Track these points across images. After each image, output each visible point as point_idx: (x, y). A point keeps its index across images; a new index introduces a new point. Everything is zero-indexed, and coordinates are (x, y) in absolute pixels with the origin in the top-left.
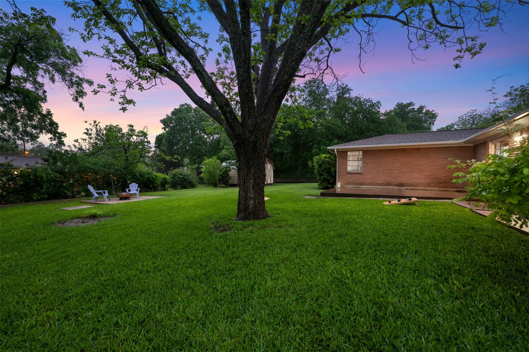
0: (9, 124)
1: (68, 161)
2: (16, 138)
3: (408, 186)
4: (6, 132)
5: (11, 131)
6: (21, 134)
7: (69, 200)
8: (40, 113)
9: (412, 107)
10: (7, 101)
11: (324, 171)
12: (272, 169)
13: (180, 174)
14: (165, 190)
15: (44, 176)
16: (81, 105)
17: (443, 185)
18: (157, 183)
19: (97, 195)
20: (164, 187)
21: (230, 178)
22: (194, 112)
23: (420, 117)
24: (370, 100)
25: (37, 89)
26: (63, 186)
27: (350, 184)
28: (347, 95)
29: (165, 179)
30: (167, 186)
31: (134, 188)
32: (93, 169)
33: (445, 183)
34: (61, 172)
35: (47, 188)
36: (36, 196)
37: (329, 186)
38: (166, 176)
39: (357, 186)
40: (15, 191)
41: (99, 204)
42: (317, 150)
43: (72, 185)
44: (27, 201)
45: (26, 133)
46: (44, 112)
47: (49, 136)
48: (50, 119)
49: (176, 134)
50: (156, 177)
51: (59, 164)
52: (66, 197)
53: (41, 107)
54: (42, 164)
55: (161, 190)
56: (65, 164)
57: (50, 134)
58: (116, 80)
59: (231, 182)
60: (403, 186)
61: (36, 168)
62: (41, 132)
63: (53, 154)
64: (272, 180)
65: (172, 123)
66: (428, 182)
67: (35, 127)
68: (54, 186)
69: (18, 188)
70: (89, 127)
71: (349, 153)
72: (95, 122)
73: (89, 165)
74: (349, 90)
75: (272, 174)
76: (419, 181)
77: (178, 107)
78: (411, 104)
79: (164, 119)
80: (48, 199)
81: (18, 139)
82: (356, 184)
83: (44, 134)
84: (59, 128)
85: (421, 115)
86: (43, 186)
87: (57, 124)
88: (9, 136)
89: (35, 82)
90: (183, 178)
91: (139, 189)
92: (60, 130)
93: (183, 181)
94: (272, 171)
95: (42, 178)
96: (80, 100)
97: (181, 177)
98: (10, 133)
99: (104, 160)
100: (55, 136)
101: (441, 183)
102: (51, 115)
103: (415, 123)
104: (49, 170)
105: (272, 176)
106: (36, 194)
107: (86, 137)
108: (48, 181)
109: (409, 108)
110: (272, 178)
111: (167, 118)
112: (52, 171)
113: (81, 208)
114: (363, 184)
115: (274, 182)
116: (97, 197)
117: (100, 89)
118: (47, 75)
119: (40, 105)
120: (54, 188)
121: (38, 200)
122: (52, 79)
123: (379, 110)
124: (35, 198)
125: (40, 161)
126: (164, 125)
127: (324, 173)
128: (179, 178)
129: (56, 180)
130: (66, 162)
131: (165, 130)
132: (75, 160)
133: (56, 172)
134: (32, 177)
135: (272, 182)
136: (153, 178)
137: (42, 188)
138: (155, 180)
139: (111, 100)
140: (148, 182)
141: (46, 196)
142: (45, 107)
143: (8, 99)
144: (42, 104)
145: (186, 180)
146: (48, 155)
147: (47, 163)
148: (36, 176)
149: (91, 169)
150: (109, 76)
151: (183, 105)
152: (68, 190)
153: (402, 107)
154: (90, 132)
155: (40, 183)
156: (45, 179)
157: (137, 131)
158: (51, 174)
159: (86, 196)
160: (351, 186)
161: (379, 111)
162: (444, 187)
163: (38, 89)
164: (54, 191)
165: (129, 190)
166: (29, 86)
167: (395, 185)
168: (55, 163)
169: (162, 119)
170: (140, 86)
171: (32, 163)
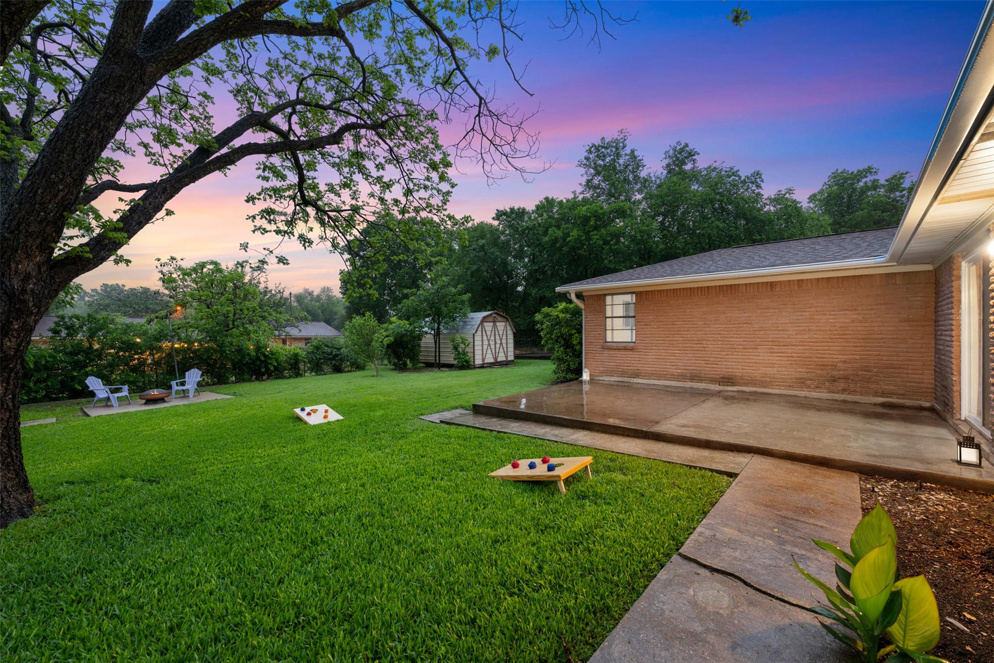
3: (746, 384)
9: (869, 178)
11: (557, 341)
12: (510, 333)
13: (327, 346)
14: (298, 375)
17: (841, 385)
20: (298, 370)
21: (420, 351)
23: (894, 200)
24: (735, 169)
27: (611, 373)
28: (688, 167)
29: (295, 356)
30: (302, 368)
31: (193, 378)
33: (846, 378)
37: (569, 375)
38: (297, 351)
39: (626, 379)
55: (289, 377)
60: (733, 384)
64: (511, 354)
66: (798, 375)
71: (609, 299)
74: (691, 154)
75: (511, 341)
76: (772, 371)
78: (869, 171)
82: (623, 374)
85: (898, 194)
90: (332, 353)
93: (330, 359)
94: (511, 337)
97: (329, 351)
101: (834, 380)
103: (879, 213)
105: (509, 346)
109: (864, 180)
110: (511, 350)
114: (637, 375)
123: (760, 190)
128: (324, 352)
140: (258, 363)
145: (335, 356)
153: (846, 179)
160: (612, 379)
161: (759, 194)
162: (844, 391)
165: (180, 384)
167: (712, 381)
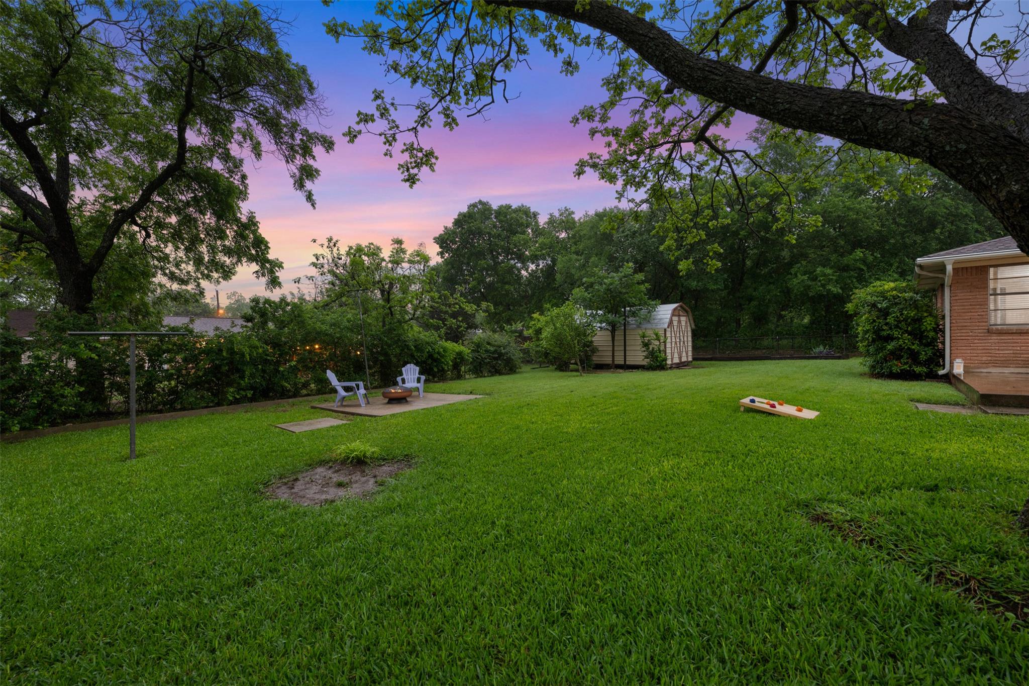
0: (188, 250)
1: (286, 319)
2: (200, 276)
4: (183, 265)
5: (191, 263)
6: (207, 268)
7: (290, 400)
8: (238, 220)
10: (180, 201)
11: (897, 326)
12: (689, 329)
13: (489, 343)
14: (459, 377)
15: (246, 350)
16: (309, 197)
18: (448, 363)
19: (343, 393)
20: (459, 371)
21: (595, 350)
22: (496, 217)
25: (231, 172)
26: (279, 371)
27: (1005, 363)
29: (460, 354)
30: (463, 368)
31: (411, 375)
32: (330, 335)
34: (276, 344)
35: (252, 376)
36: (233, 393)
37: (918, 369)
38: (462, 348)
40: (197, 384)
41: (353, 414)
42: (806, 277)
43: (294, 370)
44: (219, 404)
45: (216, 265)
46: (244, 219)
47: (255, 267)
48: (255, 232)
49: (463, 263)
50: (445, 350)
51: (271, 325)
52: (284, 394)
53: (239, 208)
54: (242, 327)
55: (452, 379)
56: (281, 324)
57: (254, 264)
58: (393, 104)
59: (596, 359)
61: (232, 336)
62: (239, 261)
63: (261, 305)
64: (690, 354)
65: (454, 243)
67: (228, 252)
68: (264, 371)
69: (201, 377)
70: (320, 251)
71: (995, 272)
72: (330, 240)
73: (324, 327)
75: (690, 339)
77: (465, 210)
79: (441, 235)
80: (253, 400)
81: (203, 278)
82: (1027, 363)
83: (245, 264)
84: (270, 251)
86: (244, 371)
87: (267, 243)
88: (188, 273)
89: (226, 157)
90: (495, 351)
91: (423, 378)
92: (271, 256)
93: (495, 359)
94: (690, 334)
95: (243, 355)
96: (308, 185)
97: (492, 349)
98: (191, 268)
99: (350, 316)
100: (263, 267)
102: (255, 224)
104: (255, 341)
105: (690, 344)
106: (232, 390)
107: (313, 272)
108: (253, 362)
110: (690, 349)
111: (446, 234)
112: (259, 340)
113: (319, 426)
115: (694, 359)
116: (344, 398)
117: (362, 126)
118: (249, 141)
119: (237, 205)
120: (263, 377)
121: (236, 402)
122: (257, 150)
124: (231, 398)
125: (241, 322)
126: (441, 247)
127: (896, 334)
128: (487, 351)
129: (266, 359)
130: (282, 322)
131: (442, 257)
132: (299, 316)
133: (266, 343)
134: (224, 354)
135: (690, 359)
136: (439, 353)
137: (242, 377)
138: (443, 356)
139: (386, 155)
140: (430, 361)
141: (250, 394)
142: (244, 208)
143: (184, 198)
144: (241, 204)
145: (501, 355)
146: (252, 308)
147: (250, 324)
148: (231, 351)
149: (327, 335)
150: (378, 96)
151: (474, 206)
152: (286, 380)
154: (321, 260)
155: (239, 367)
156: (248, 357)
157: (408, 253)
158: (257, 348)
159: (319, 392)
160: (1007, 370)
163: (233, 172)
164: (264, 384)
165: (403, 381)
166: (217, 165)
168: (265, 323)
169: (437, 236)
170: (447, 116)
171: (225, 326)
